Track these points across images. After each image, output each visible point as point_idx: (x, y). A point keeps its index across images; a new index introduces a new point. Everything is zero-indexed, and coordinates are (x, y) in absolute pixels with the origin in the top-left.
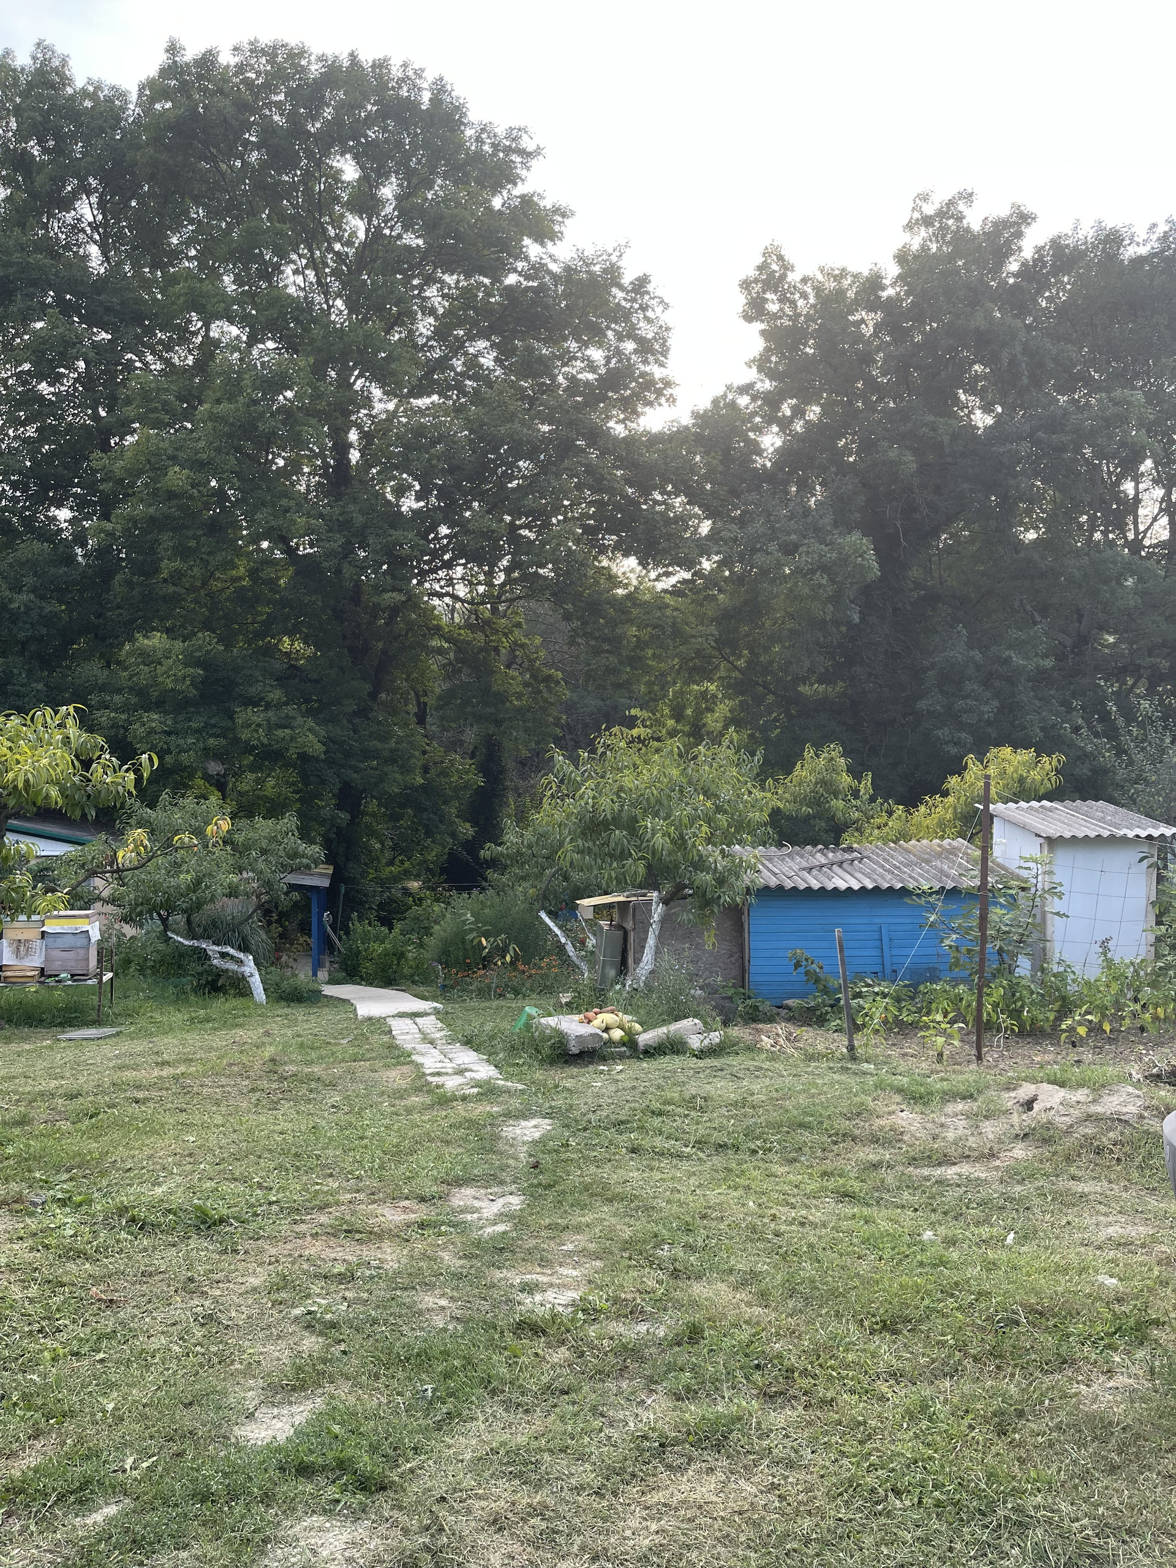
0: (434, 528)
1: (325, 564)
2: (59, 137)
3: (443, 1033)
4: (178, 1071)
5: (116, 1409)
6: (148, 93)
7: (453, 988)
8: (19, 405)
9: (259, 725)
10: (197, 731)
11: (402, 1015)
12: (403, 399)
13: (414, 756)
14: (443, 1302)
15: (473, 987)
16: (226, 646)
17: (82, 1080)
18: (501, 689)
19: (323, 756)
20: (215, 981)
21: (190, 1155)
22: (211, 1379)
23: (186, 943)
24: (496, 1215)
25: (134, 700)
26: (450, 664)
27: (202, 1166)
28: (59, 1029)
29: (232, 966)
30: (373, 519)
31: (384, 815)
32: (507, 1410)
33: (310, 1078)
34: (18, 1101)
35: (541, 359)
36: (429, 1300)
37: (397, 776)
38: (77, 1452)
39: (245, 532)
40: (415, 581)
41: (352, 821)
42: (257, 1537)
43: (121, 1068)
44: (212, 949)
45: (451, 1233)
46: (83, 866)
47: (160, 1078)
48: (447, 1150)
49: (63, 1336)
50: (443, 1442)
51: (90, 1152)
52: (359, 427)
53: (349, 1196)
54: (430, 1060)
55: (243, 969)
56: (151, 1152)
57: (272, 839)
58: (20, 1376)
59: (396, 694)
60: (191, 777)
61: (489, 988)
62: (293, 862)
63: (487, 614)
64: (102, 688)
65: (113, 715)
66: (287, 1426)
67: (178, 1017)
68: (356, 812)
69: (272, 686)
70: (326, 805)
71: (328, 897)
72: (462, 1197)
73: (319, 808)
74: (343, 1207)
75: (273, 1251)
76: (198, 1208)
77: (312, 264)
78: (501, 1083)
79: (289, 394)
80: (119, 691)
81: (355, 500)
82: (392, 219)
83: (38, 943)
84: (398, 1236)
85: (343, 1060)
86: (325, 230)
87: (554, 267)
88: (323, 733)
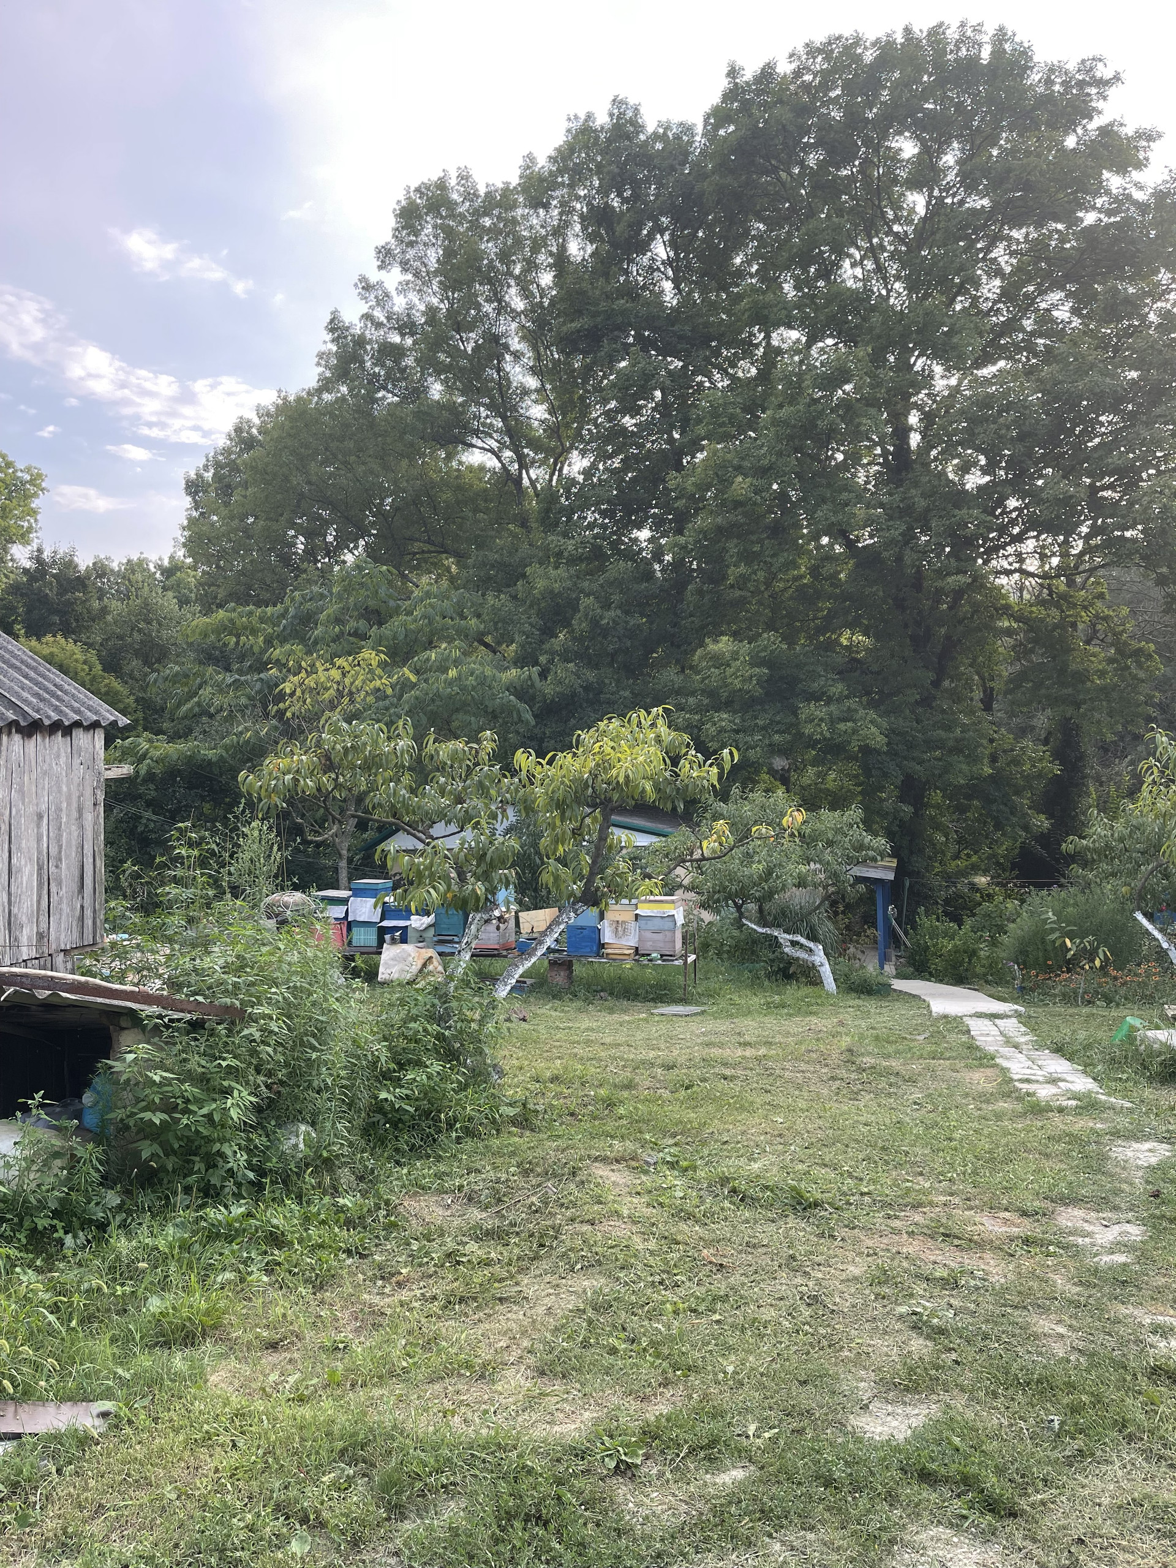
0: (1001, 502)
1: (885, 554)
2: (636, 185)
3: (1028, 1038)
4: (760, 1053)
5: (736, 1373)
6: (712, 121)
7: (1032, 990)
8: (607, 440)
9: (821, 720)
10: (764, 728)
11: (980, 1015)
12: (965, 371)
13: (982, 745)
14: (1061, 1330)
15: (1057, 991)
16: (789, 644)
17: (676, 1053)
18: (1080, 667)
19: (885, 748)
20: (786, 969)
21: (780, 1135)
22: (822, 1360)
23: (760, 930)
24: (1112, 1243)
25: (706, 701)
26: (1021, 644)
27: (792, 1148)
28: (652, 1004)
29: (802, 955)
30: (935, 501)
31: (949, 807)
32: (1146, 1459)
33: (888, 1072)
34: (624, 1066)
35: (1128, 300)
36: (1044, 1324)
37: (964, 767)
38: (703, 1409)
39: (805, 531)
40: (980, 561)
41: (916, 813)
42: (885, 1537)
43: (708, 1045)
44: (784, 937)
45: (1061, 1255)
46: (667, 856)
47: (744, 1058)
48: (1047, 1164)
49: (682, 1292)
50: (1075, 1479)
51: (691, 1122)
52: (919, 408)
53: (943, 1198)
54: (1017, 1066)
55: (813, 958)
56: (744, 1128)
57: (838, 831)
58: (646, 1323)
59: (960, 680)
60: (757, 772)
61: (1075, 993)
62: (858, 854)
63: (1063, 588)
64: (678, 692)
65: (687, 716)
66: (903, 1427)
67: (756, 1001)
68: (919, 803)
69: (833, 680)
70: (888, 797)
71: (893, 890)
72: (1070, 1218)
73: (882, 800)
74: (938, 1209)
75: (870, 1243)
76: (793, 1188)
77: (873, 252)
78: (1103, 1097)
79: (848, 387)
80: (693, 693)
81: (916, 484)
82: (954, 185)
83: (633, 926)
84: (1002, 1248)
85: (921, 1057)
86: (884, 214)
87: (1139, 196)
88: (885, 725)
